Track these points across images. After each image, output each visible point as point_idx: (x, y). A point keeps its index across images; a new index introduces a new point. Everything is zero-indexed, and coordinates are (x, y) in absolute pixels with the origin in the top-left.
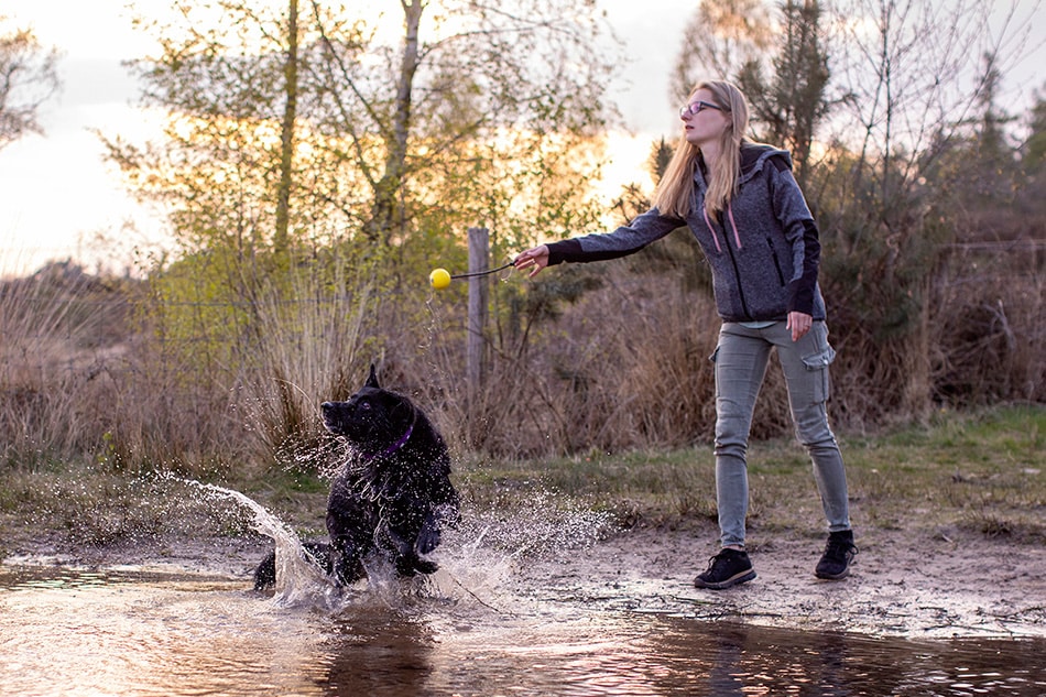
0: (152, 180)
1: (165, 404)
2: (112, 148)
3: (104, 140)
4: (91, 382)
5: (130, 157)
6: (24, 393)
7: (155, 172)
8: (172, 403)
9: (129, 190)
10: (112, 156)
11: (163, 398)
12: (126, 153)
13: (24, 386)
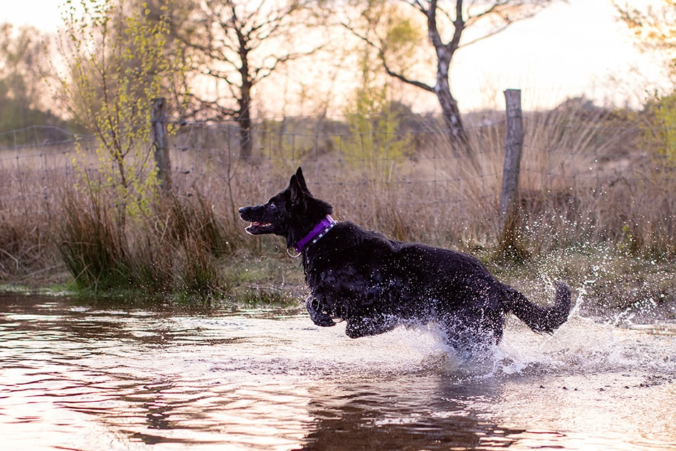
0: (652, 35)
1: (668, 204)
2: (621, 11)
3: (616, 6)
4: (612, 188)
5: (635, 18)
6: (561, 196)
7: (654, 30)
8: (673, 203)
9: (635, 44)
10: (622, 18)
11: (666, 200)
12: (632, 15)
13: (562, 191)
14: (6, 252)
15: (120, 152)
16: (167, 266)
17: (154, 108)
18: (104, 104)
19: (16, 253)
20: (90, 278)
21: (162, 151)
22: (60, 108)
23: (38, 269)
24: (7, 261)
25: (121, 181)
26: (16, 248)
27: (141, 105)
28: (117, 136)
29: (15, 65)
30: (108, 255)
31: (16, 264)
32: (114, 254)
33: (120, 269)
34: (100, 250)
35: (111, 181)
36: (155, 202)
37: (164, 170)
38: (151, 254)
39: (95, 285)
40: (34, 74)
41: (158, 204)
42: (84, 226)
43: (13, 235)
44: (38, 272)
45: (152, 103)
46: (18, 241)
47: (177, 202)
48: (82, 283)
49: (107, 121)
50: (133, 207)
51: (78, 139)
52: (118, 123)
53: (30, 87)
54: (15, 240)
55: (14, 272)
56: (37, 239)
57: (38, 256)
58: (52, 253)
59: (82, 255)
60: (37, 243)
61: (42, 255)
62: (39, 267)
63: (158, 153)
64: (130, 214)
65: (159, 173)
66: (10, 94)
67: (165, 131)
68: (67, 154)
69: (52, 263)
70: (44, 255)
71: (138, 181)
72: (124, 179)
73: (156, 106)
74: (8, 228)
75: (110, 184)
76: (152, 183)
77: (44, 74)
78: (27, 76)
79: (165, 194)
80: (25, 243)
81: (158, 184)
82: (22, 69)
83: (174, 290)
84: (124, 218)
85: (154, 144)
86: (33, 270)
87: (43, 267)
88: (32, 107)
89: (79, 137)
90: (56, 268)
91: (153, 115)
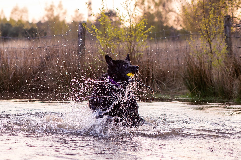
14: (160, 81)
15: (210, 39)
16: (231, 87)
17: (226, 20)
18: (203, 19)
19: (164, 82)
20: (197, 92)
21: (228, 39)
22: (177, 25)
23: (173, 88)
24: (161, 85)
25: (210, 52)
26: (164, 80)
27: (219, 19)
28: (209, 32)
29: (158, 8)
30: (205, 82)
31: (164, 86)
32: (208, 82)
33: (210, 88)
34: (201, 80)
35: (206, 52)
36: (225, 60)
37: (230, 46)
38: (224, 82)
39: (199, 95)
40: (166, 11)
41: (227, 61)
42: (194, 70)
43: (163, 74)
44: (174, 90)
45: (225, 17)
46: (166, 77)
47: (235, 60)
48: (193, 94)
49: (204, 26)
50: (215, 63)
51: (191, 34)
52: (209, 27)
53: (164, 17)
54: (164, 76)
55: (163, 89)
56: (173, 76)
57: (174, 83)
58: (180, 82)
59: (194, 82)
60: (173, 78)
61: (175, 83)
62: (174, 87)
63: (227, 39)
64: (214, 66)
65: (227, 48)
66: (156, 20)
67: (230, 29)
68: (187, 40)
69: (180, 86)
70: (176, 83)
71: (218, 51)
72: (211, 51)
73: (226, 19)
74: (161, 71)
75: (206, 53)
76: (224, 52)
77: (170, 11)
78: (163, 12)
79: (230, 57)
80: (168, 77)
81: (226, 53)
82: (161, 9)
83: (233, 98)
84: (211, 67)
85: (225, 35)
86: (171, 89)
87: (176, 88)
88: (165, 25)
89: (192, 33)
90: (181, 88)
91: (225, 23)
